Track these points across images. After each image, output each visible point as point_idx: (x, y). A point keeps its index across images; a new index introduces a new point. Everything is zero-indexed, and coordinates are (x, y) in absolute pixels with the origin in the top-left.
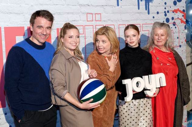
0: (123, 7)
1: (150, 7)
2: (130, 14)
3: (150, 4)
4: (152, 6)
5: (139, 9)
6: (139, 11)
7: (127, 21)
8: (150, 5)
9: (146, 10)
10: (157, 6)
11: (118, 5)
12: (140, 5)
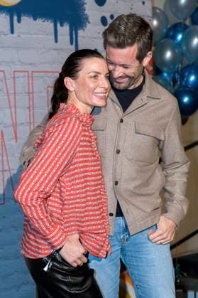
0: (21, 35)
1: (79, 38)
2: (38, 52)
3: (80, 32)
4: (84, 37)
5: (56, 41)
6: (57, 46)
7: (31, 64)
8: (79, 35)
9: (72, 43)
10: (95, 38)
11: (12, 32)
12: (59, 33)
